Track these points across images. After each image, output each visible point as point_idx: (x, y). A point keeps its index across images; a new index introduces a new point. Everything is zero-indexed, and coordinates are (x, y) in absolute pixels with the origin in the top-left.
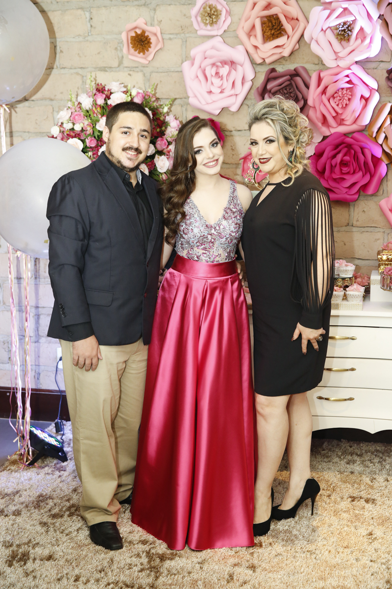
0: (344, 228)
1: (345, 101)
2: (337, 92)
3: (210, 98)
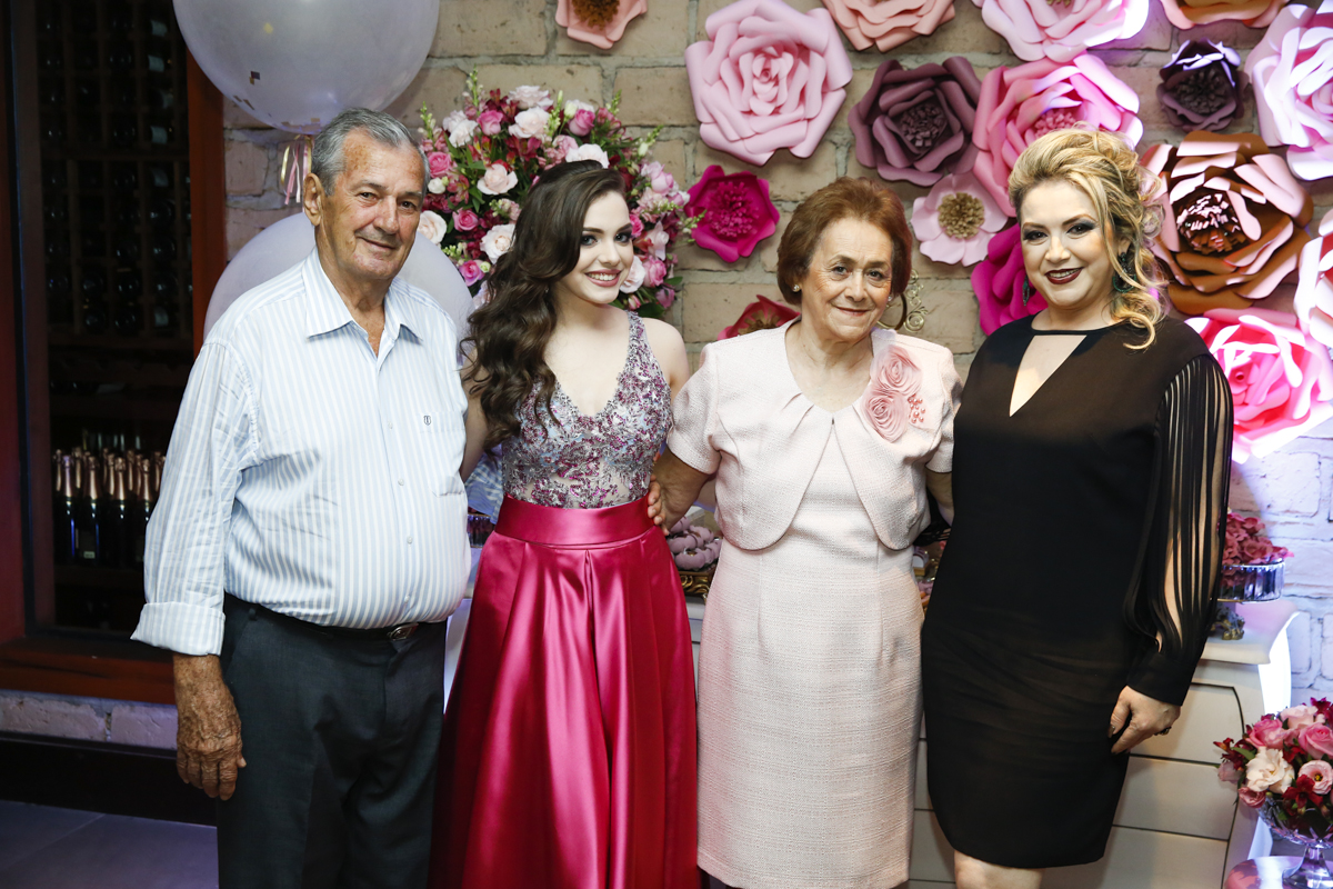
2: (1043, 116)
3: (748, 126)
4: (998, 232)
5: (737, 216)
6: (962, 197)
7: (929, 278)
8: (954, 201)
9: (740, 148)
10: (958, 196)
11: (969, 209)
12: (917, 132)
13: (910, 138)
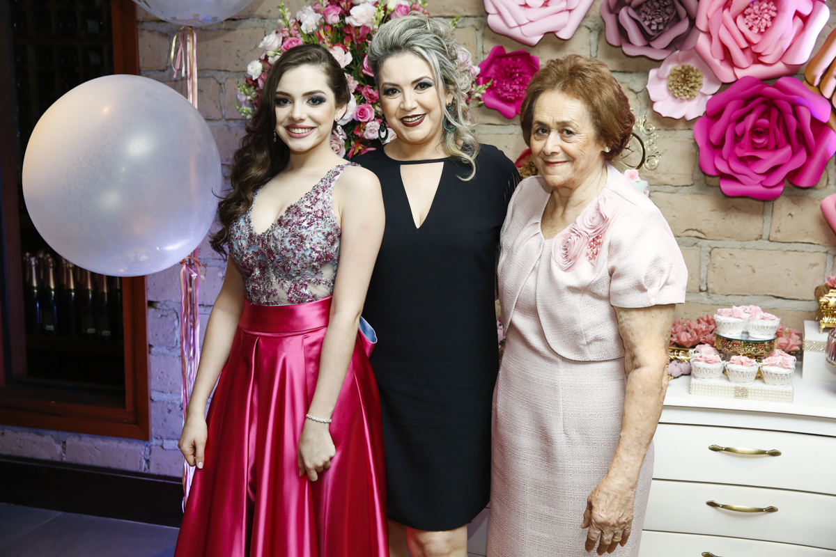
0: (753, 243)
1: (764, 21)
2: (751, 5)
3: (524, 15)
4: (713, 94)
5: (515, 84)
6: (686, 68)
7: (659, 130)
8: (680, 71)
9: (516, 32)
10: (683, 67)
11: (691, 77)
12: (653, 19)
13: (647, 23)
